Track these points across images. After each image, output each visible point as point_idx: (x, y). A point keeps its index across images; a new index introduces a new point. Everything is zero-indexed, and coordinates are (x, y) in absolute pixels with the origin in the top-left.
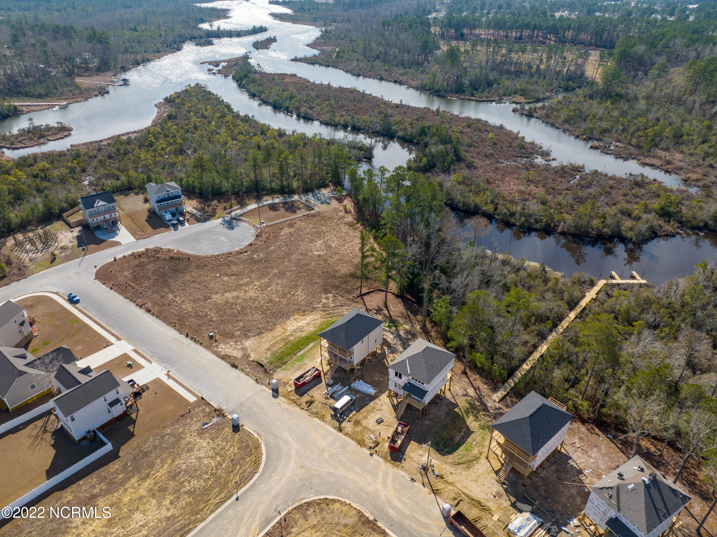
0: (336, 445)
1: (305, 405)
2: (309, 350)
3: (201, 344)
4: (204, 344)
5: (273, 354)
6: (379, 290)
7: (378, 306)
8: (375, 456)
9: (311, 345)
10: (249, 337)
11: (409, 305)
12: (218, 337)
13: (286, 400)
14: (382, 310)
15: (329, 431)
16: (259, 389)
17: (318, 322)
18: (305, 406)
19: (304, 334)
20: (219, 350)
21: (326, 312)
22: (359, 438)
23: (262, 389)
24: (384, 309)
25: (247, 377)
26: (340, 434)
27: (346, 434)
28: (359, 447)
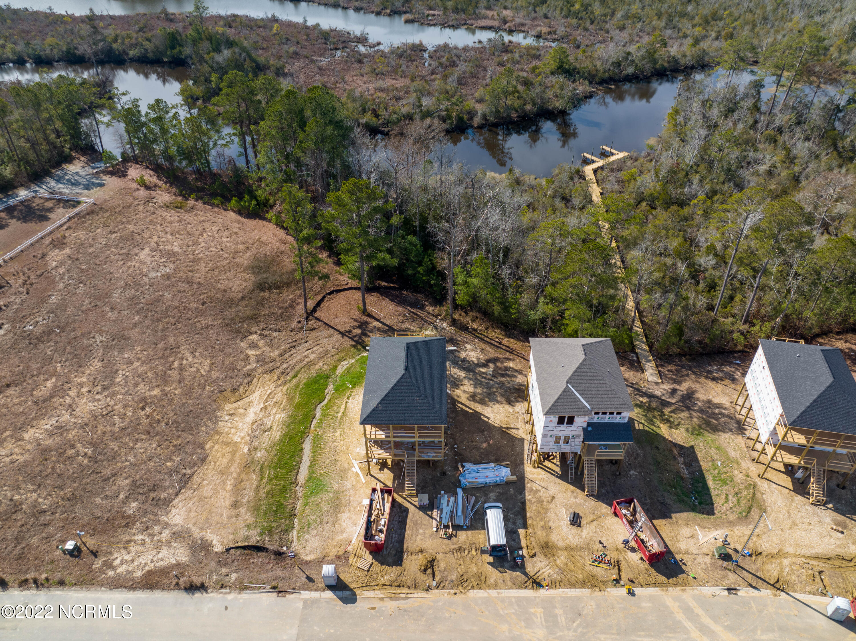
0: (562, 619)
1: (424, 577)
2: (313, 462)
3: (62, 583)
4: (69, 579)
5: (256, 509)
6: (330, 293)
7: (355, 320)
8: (637, 591)
9: (307, 446)
10: (168, 502)
11: (397, 296)
12: (91, 542)
13: (379, 594)
14: (367, 323)
15: (519, 600)
16: (300, 605)
17: (279, 396)
18: (426, 580)
19: (276, 434)
20: (122, 570)
21: (278, 371)
22: (580, 576)
23: (305, 601)
24: (369, 320)
25: (246, 596)
26: (543, 592)
27: (553, 584)
28: (597, 594)
